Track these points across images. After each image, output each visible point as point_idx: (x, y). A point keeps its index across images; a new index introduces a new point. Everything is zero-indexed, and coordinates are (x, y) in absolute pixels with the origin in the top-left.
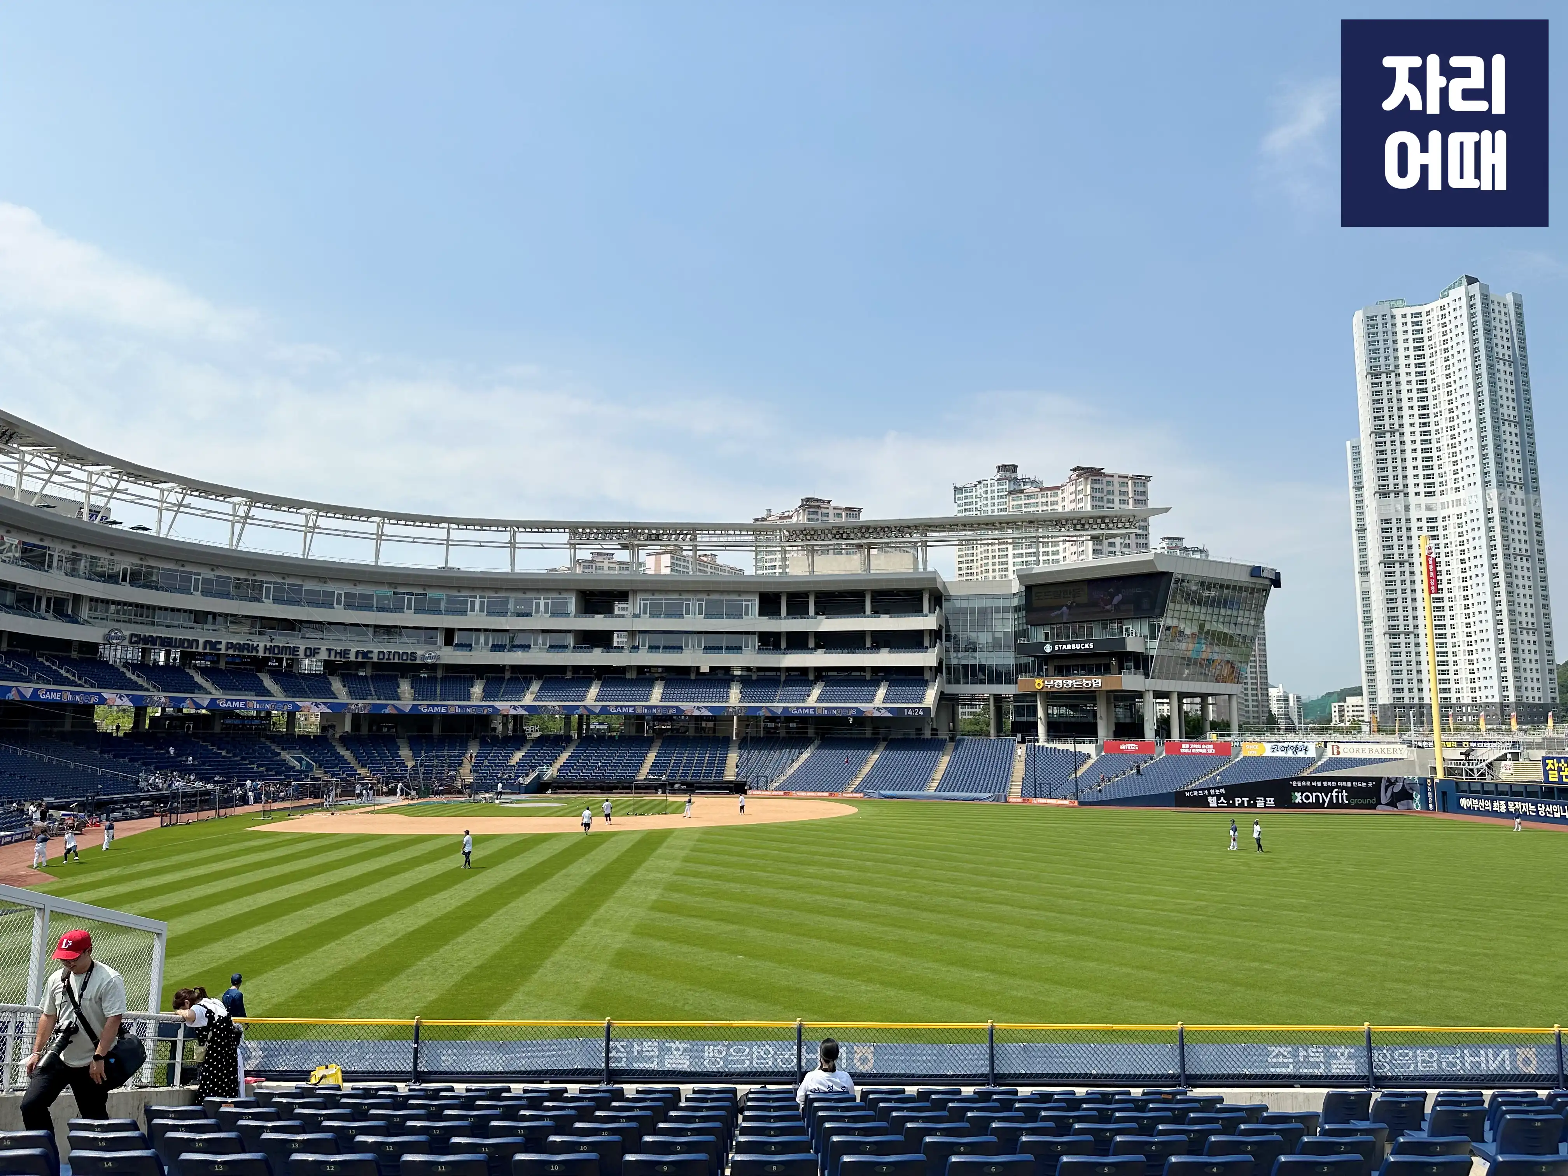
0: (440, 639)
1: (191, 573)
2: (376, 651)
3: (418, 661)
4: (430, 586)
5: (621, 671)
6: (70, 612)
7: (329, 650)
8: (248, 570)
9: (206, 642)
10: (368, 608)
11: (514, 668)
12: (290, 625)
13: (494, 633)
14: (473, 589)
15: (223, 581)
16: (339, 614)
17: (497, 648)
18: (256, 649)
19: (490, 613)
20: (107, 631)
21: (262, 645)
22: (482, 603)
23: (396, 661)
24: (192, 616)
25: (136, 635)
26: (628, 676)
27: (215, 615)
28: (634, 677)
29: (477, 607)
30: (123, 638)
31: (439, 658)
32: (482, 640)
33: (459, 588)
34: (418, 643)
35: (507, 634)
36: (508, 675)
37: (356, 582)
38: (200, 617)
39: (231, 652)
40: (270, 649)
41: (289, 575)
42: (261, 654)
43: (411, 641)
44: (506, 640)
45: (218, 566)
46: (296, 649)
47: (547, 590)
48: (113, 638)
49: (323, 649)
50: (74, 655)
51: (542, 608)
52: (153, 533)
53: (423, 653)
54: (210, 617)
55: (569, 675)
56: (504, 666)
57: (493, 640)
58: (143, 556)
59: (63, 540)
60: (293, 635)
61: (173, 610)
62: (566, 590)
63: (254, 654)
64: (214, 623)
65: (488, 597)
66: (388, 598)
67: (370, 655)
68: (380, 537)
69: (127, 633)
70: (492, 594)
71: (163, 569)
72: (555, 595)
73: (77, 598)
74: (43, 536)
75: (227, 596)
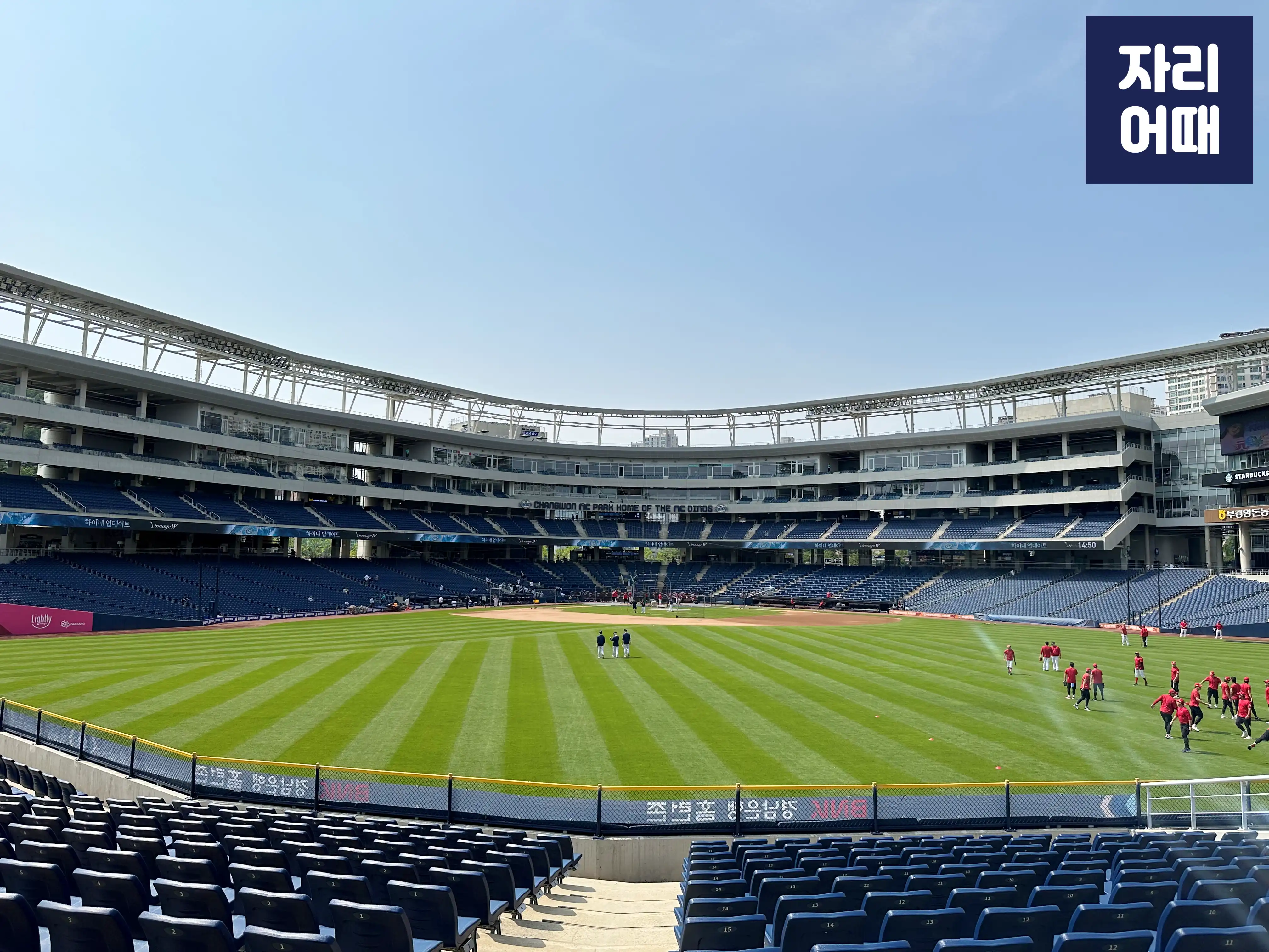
0: (732, 496)
1: (574, 462)
2: (686, 506)
3: (714, 512)
4: (722, 459)
5: (855, 514)
6: (503, 491)
7: (657, 506)
8: (609, 458)
9: (580, 505)
10: (684, 477)
11: (783, 515)
12: (638, 491)
13: (766, 490)
14: (751, 458)
15: (594, 466)
16: (666, 482)
17: (767, 500)
18: (612, 507)
19: (763, 475)
20: (520, 501)
21: (615, 505)
22: (757, 468)
23: (700, 512)
24: (575, 489)
25: (538, 503)
26: (862, 519)
27: (590, 487)
28: (866, 519)
29: (754, 471)
30: (531, 504)
31: (727, 509)
32: (758, 495)
33: (741, 459)
34: (718, 499)
35: (775, 490)
36: (778, 520)
37: (676, 460)
38: (581, 489)
39: (596, 510)
40: (620, 507)
41: (634, 459)
42: (615, 510)
43: (712, 498)
44: (773, 494)
45: (590, 457)
46: (636, 507)
47: (800, 455)
48: (524, 505)
49: (654, 506)
50: (509, 516)
51: (797, 469)
52: (550, 440)
53: (719, 506)
54: (586, 489)
55: (819, 519)
56: (775, 513)
57: (766, 495)
58: (544, 455)
59: (495, 450)
60: (640, 498)
61: (564, 486)
62: (813, 454)
63: (611, 511)
64: (590, 492)
65: (761, 464)
66: (696, 469)
67: (683, 509)
68: (688, 428)
69: (533, 502)
70: (763, 461)
71: (557, 462)
72: (805, 459)
73: (507, 483)
74: (483, 449)
75: (596, 475)
